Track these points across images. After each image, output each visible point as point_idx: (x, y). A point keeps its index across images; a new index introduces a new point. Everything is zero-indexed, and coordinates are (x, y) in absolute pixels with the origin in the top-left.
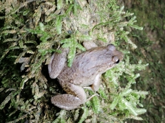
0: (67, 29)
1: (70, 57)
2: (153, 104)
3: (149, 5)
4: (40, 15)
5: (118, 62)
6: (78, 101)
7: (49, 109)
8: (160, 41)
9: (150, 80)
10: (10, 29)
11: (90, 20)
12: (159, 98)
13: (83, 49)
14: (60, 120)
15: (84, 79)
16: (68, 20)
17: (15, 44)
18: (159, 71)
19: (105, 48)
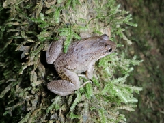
0: (66, 22)
1: (66, 44)
2: (151, 109)
3: (150, 13)
4: (41, 8)
5: (110, 51)
6: (72, 87)
7: (45, 97)
8: (161, 49)
9: (148, 84)
10: (14, 21)
11: (88, 15)
12: (157, 103)
13: (79, 38)
14: (55, 106)
15: (78, 65)
16: (67, 13)
17: (17, 34)
18: (158, 76)
19: (99, 37)
